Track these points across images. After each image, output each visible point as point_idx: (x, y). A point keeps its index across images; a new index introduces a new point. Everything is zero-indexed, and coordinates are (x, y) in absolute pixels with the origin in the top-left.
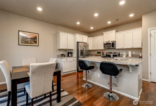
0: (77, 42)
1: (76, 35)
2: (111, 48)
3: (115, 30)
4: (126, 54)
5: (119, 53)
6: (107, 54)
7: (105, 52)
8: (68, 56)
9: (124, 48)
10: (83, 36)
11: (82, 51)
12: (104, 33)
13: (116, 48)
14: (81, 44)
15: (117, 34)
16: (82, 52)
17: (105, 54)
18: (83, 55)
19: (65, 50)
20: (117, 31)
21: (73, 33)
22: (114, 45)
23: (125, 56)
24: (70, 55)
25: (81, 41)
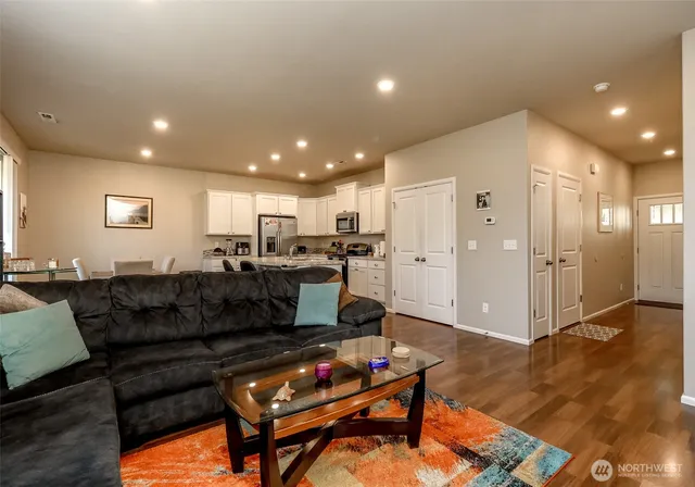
0: (260, 216)
1: (256, 195)
2: (348, 231)
5: (370, 246)
6: (351, 249)
7: (345, 244)
8: (236, 254)
9: (372, 233)
10: (281, 198)
11: (270, 241)
12: (338, 188)
13: (360, 232)
14: (269, 219)
15: (359, 193)
17: (345, 247)
19: (228, 238)
21: (252, 191)
22: (354, 223)
23: (376, 254)
24: (240, 250)
25: (273, 213)
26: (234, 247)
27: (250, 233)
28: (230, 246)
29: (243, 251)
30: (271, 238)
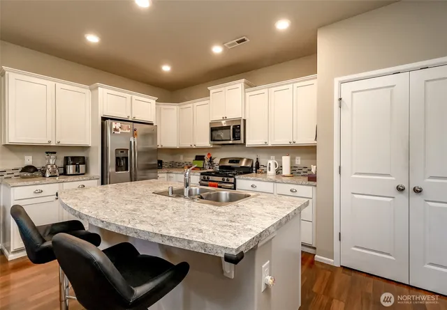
0: (104, 119)
1: (97, 88)
2: (231, 142)
3: (243, 80)
4: (276, 165)
5: (257, 161)
7: (218, 157)
8: (65, 173)
9: (270, 145)
10: (135, 97)
11: (121, 155)
12: (213, 90)
13: (247, 143)
14: (117, 125)
15: (248, 94)
16: (127, 158)
17: (217, 161)
18: (127, 170)
19: (49, 150)
20: (249, 85)
21: (89, 82)
22: (240, 132)
23: (271, 173)
24: (71, 169)
25: (124, 116)
26: (60, 163)
27: (88, 142)
28: (55, 161)
29: (77, 169)
30: (122, 151)
